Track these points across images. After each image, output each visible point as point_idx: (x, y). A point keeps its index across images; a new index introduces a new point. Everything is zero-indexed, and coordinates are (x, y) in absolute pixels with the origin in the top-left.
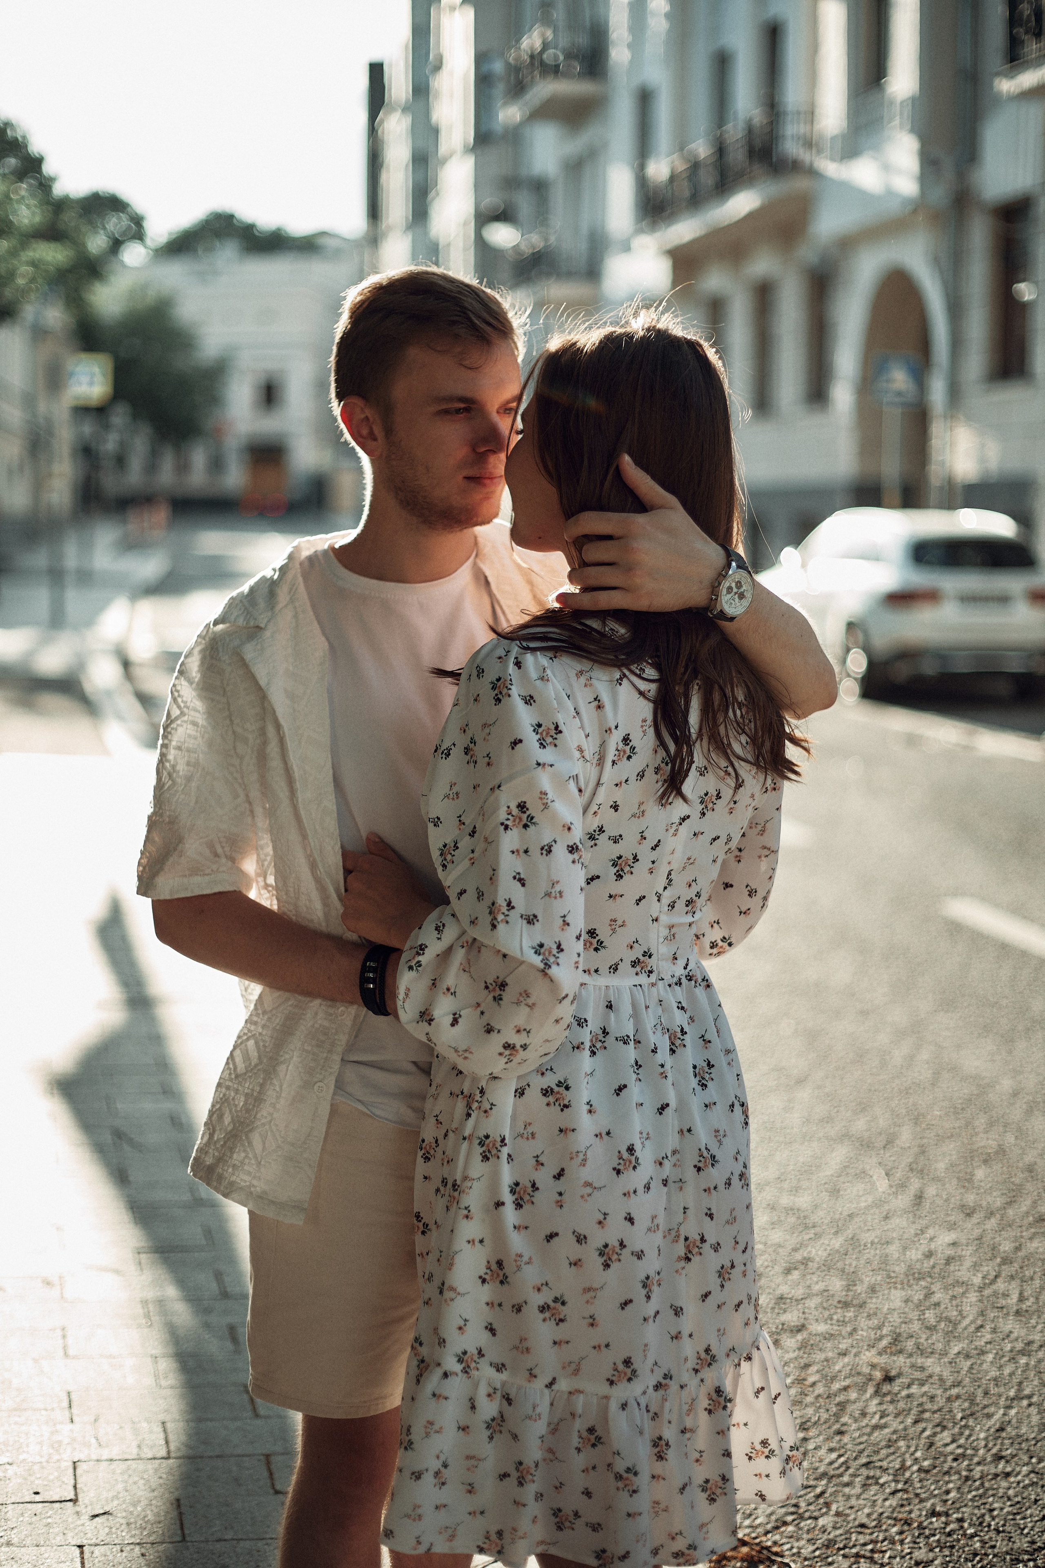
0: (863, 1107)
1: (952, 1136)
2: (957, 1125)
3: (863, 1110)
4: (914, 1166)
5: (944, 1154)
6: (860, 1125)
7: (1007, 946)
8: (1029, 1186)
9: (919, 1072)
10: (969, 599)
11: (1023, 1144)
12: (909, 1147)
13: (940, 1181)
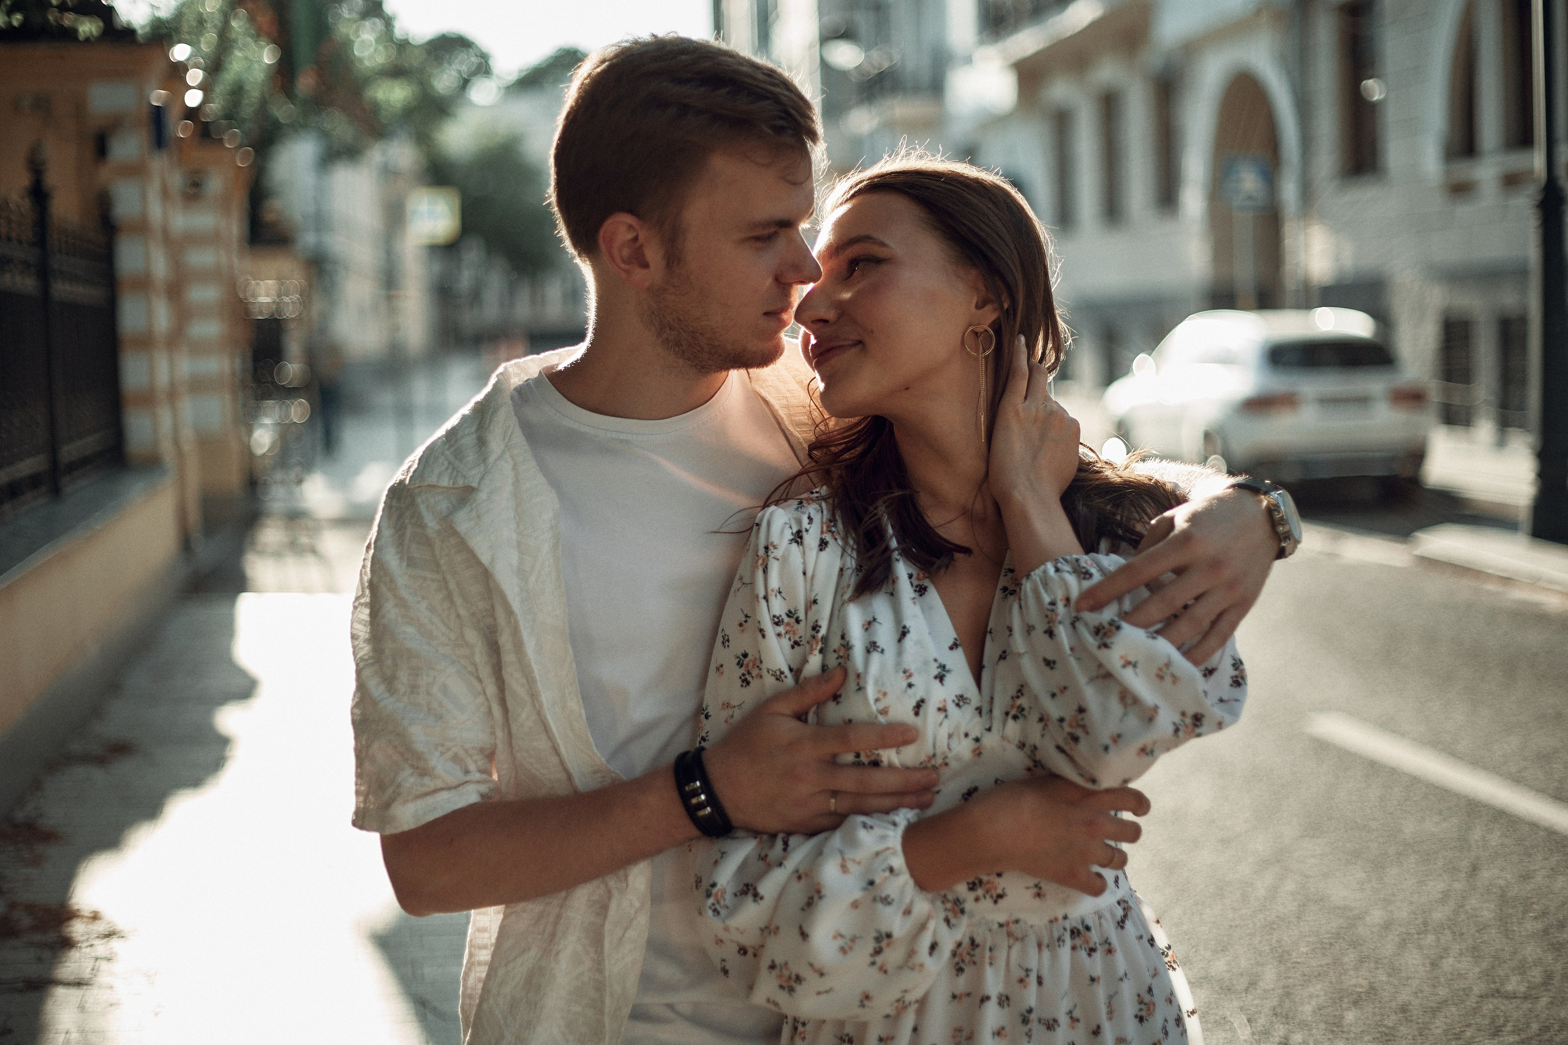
0: (1222, 948)
1: (1319, 974)
2: (1323, 963)
3: (1224, 950)
4: (1279, 1010)
5: (1311, 997)
6: (1220, 966)
7: (1376, 763)
8: (1403, 1030)
9: (1283, 904)
10: (1329, 402)
11: (1396, 982)
12: (1273, 989)
13: (1306, 1025)
